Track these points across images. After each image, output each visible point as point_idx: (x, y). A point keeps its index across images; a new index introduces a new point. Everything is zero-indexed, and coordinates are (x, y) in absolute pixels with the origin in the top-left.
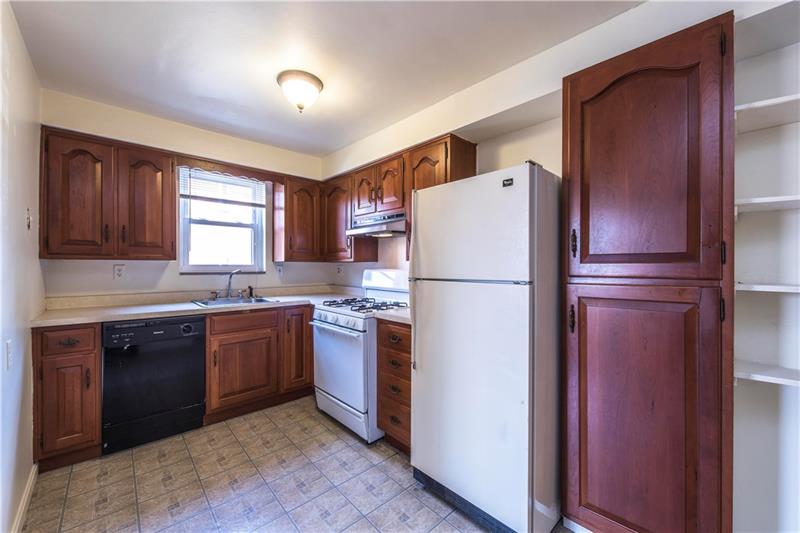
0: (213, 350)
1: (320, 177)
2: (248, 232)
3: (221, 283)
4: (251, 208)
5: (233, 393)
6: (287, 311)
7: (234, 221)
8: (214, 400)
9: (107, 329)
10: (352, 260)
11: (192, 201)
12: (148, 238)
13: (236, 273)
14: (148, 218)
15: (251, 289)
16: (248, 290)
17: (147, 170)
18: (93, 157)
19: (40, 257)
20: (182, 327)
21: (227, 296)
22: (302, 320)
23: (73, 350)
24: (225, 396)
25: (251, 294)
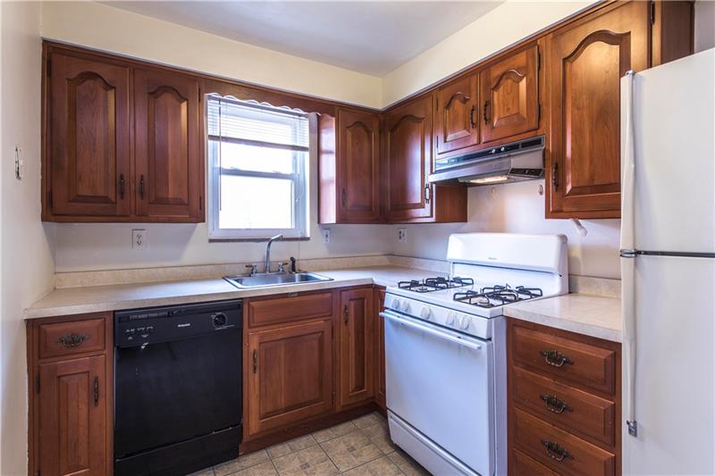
0: (252, 350)
1: (379, 104)
2: (286, 185)
3: (256, 253)
4: (290, 153)
5: (276, 412)
6: (344, 293)
7: (270, 170)
8: (253, 424)
9: (120, 320)
10: (433, 219)
11: (223, 144)
12: (172, 193)
13: (277, 240)
14: (170, 166)
15: (293, 260)
16: (290, 263)
17: (168, 99)
18: (104, 81)
19: (43, 220)
20: (213, 317)
21: (265, 272)
22: (363, 307)
23: (77, 350)
24: (267, 415)
25: (294, 269)
